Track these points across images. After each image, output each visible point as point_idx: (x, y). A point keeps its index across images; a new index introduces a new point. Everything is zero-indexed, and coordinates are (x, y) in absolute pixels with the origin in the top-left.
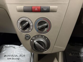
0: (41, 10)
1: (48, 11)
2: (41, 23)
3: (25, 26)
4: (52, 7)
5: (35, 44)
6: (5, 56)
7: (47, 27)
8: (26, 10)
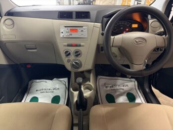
0: (76, 46)
1: (80, 46)
2: (76, 52)
3: (68, 54)
4: (82, 44)
5: (73, 64)
6: (37, 91)
7: (80, 54)
8: (68, 45)
